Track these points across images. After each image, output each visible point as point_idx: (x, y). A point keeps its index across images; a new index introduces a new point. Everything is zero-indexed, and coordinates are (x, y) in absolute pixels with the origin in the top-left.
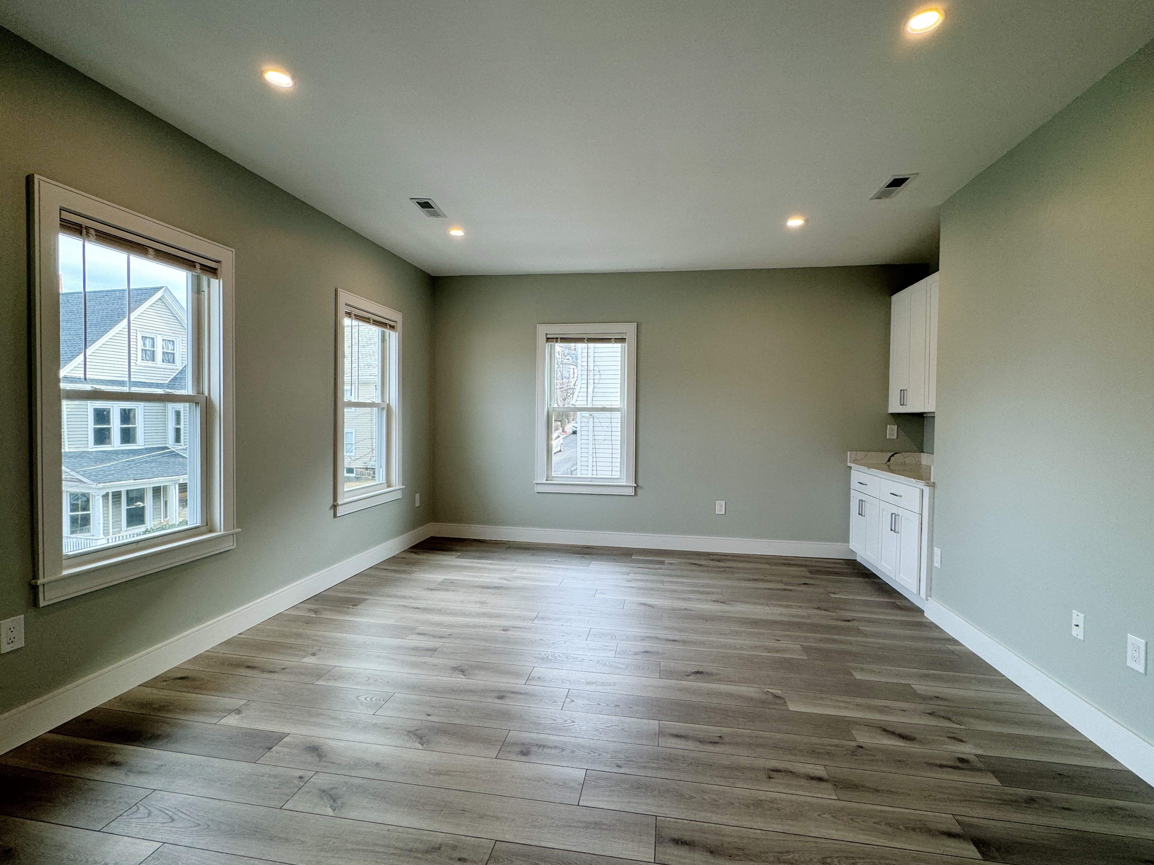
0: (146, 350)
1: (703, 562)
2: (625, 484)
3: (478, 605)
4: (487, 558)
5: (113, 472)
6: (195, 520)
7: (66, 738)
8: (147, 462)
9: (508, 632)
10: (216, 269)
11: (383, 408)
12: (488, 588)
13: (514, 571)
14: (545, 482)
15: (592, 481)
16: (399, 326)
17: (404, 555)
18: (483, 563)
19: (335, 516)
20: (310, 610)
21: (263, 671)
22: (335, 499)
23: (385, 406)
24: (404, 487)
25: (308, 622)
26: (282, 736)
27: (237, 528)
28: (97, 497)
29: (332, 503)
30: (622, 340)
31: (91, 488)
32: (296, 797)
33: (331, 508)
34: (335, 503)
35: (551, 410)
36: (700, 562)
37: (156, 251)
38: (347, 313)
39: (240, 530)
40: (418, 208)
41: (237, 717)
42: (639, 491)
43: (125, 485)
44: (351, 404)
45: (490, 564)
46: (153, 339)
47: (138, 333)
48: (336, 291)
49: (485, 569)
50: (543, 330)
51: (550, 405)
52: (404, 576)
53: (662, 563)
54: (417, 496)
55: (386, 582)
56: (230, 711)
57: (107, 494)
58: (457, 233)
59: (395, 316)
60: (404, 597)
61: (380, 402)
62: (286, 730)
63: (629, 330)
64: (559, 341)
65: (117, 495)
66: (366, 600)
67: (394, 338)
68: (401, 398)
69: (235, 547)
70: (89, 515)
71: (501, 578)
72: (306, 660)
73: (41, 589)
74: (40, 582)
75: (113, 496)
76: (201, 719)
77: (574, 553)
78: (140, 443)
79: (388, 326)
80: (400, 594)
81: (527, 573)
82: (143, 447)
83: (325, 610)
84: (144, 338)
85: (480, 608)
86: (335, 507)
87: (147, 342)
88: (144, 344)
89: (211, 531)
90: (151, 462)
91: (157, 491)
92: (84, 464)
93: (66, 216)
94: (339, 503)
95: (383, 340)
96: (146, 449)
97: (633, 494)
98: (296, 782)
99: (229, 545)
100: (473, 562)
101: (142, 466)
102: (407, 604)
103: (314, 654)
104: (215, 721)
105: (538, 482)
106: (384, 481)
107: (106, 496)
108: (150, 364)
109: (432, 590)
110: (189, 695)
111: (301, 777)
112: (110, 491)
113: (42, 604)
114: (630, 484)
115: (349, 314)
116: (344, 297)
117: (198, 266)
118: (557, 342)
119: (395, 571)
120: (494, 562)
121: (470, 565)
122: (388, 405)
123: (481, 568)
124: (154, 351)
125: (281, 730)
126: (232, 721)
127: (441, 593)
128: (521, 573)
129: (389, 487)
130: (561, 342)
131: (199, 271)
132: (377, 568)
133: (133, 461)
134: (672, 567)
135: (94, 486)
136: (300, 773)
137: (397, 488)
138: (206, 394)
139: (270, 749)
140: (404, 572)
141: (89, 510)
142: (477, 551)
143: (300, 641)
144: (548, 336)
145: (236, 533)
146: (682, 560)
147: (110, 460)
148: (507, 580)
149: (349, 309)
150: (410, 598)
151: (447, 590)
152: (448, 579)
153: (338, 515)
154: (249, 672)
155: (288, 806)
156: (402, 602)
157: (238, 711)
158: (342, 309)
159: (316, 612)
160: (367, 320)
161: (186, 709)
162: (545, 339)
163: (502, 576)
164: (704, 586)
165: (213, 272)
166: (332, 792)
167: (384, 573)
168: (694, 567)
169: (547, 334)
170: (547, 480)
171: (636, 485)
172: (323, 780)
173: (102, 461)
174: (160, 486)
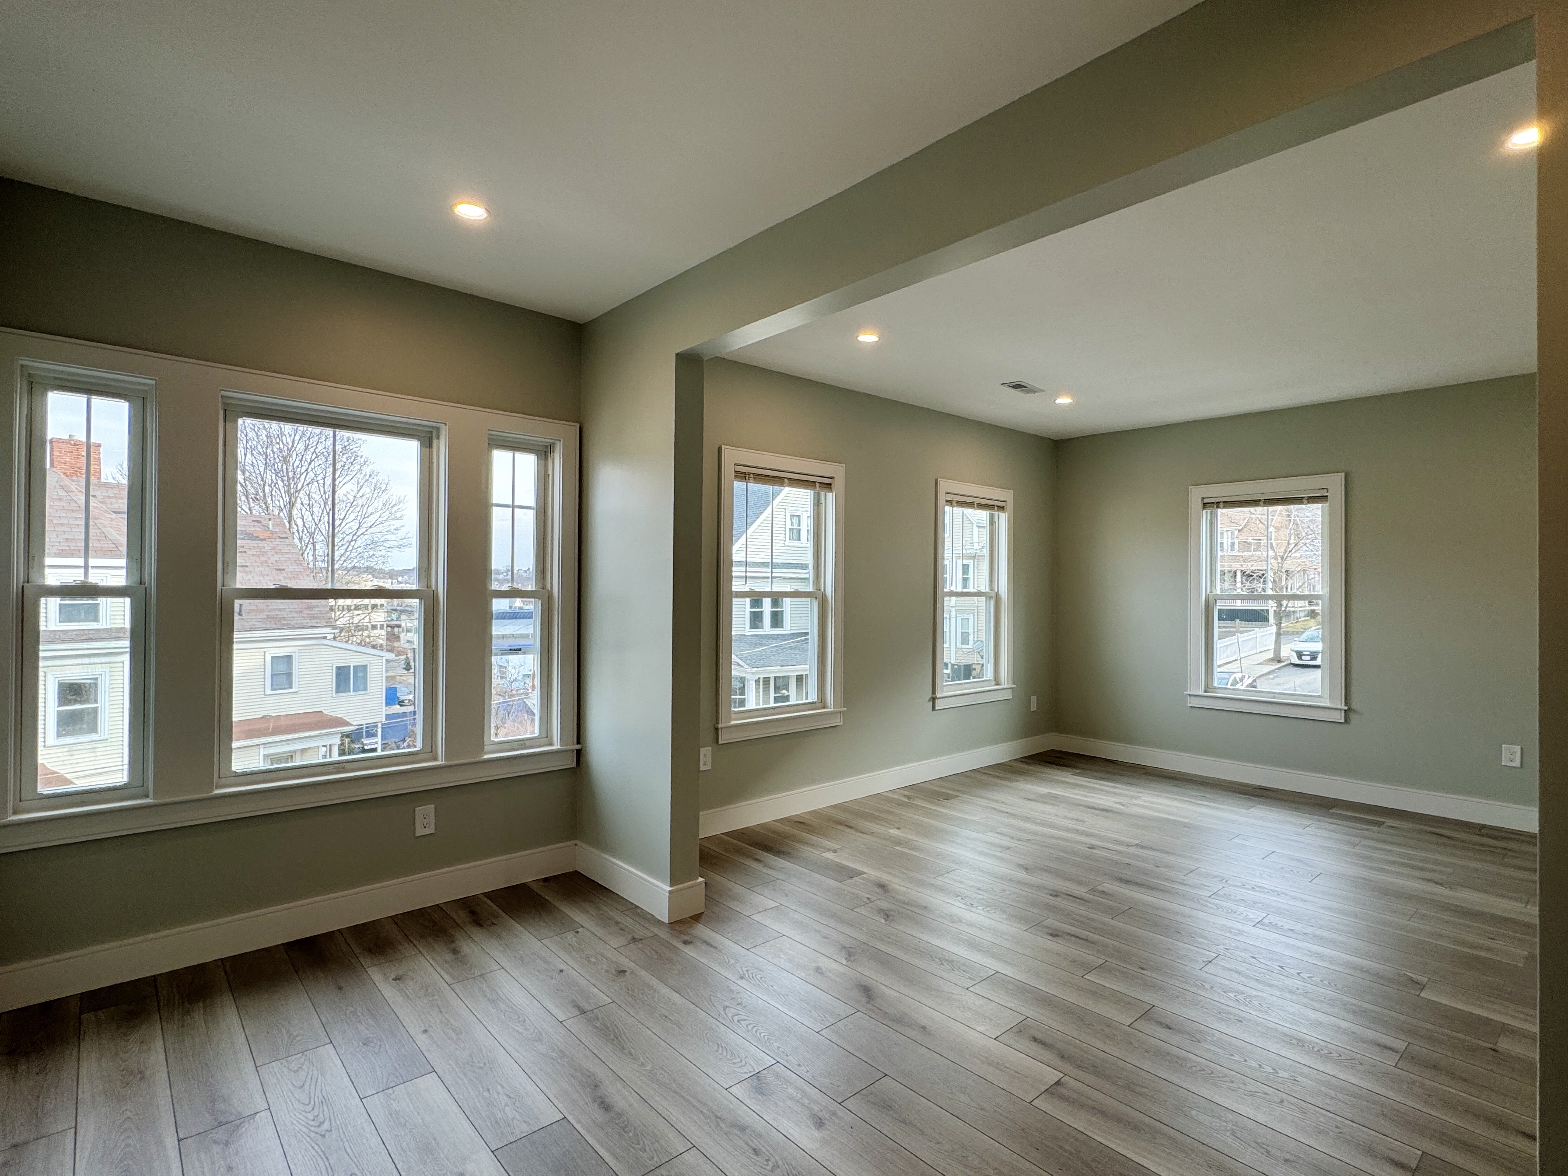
0: (793, 529)
1: (1455, 835)
2: (1328, 705)
3: (1074, 822)
4: (1113, 781)
5: (764, 657)
6: (813, 697)
7: (731, 839)
8: (791, 648)
9: (1095, 851)
10: (830, 484)
11: (992, 597)
12: (1095, 809)
13: (1139, 797)
14: (1201, 693)
15: (1274, 697)
16: (1010, 506)
17: (1011, 764)
18: (1103, 785)
19: (934, 709)
20: (905, 796)
21: (857, 831)
22: (934, 692)
23: (993, 595)
24: (1015, 686)
25: (900, 804)
26: (862, 873)
27: (844, 707)
28: (751, 682)
29: (931, 696)
30: (1323, 498)
31: (746, 672)
32: (862, 907)
33: (929, 701)
34: (934, 696)
35: (1211, 599)
36: (1443, 832)
37: (790, 479)
38: (947, 501)
39: (845, 709)
40: (1013, 391)
41: (833, 854)
42: (1353, 716)
43: (774, 671)
44: (952, 594)
45: (1111, 787)
46: (799, 517)
47: (787, 511)
48: (936, 481)
49: (1103, 790)
50: (1197, 494)
51: (1211, 592)
52: (1004, 782)
53: (1379, 824)
54: (1034, 698)
55: (984, 785)
56: (829, 850)
57: (759, 678)
58: (1064, 400)
59: (1006, 495)
60: (997, 801)
61: (987, 590)
62: (865, 870)
63: (1335, 483)
64: (1221, 505)
65: (767, 681)
66: (958, 796)
67: (1003, 520)
68: (1011, 586)
69: (842, 723)
70: (744, 699)
71: (1116, 803)
72: (891, 831)
73: (720, 731)
74: (720, 726)
75: (763, 681)
76: (809, 849)
77: (1240, 793)
78: (787, 628)
79: (996, 508)
80: (993, 798)
81: (1152, 803)
82: (789, 632)
83: (918, 798)
84: (792, 516)
85: (1076, 825)
86: (933, 699)
87: (795, 520)
88: (792, 523)
89: (824, 708)
90: (795, 649)
91: (799, 678)
92: (742, 648)
93: (738, 468)
94: (938, 696)
95: (992, 522)
96: (792, 634)
97: (1343, 721)
98: (865, 900)
99: (837, 721)
100: (1090, 782)
101: (787, 652)
102: (997, 807)
103: (899, 828)
104: (819, 853)
105: (1191, 693)
106: (992, 678)
107: (758, 681)
108: (796, 543)
109: (1029, 799)
110: (804, 834)
111: (868, 898)
112: (762, 676)
113: (720, 742)
114: (1339, 707)
115: (950, 502)
116: (945, 486)
117: (818, 485)
118: (1218, 507)
119: (999, 777)
120: (1118, 786)
121: (1085, 783)
122: (997, 594)
123: (1094, 788)
124: (800, 529)
125: (862, 869)
126: (829, 855)
127: (1038, 804)
128: (1146, 801)
129: (997, 684)
130: (1224, 507)
131: (818, 488)
132: (979, 771)
133: (780, 646)
134: (1391, 831)
135: (749, 670)
136: (869, 896)
137: (1006, 686)
138: (823, 590)
139: (852, 878)
140: (1007, 779)
141: (744, 695)
142: (1102, 771)
143: (891, 817)
144: (1206, 501)
145: (843, 712)
146: (1417, 826)
147: (762, 645)
148: (1123, 805)
149: (949, 497)
150: (1002, 802)
151: (1044, 803)
152: (1051, 793)
153: (937, 708)
154: (848, 830)
155: (855, 910)
156: (993, 805)
157: (835, 851)
158: (942, 498)
159: (909, 798)
160: (970, 505)
161: (801, 841)
162: (1200, 505)
163: (1115, 800)
164: (1426, 860)
165: (828, 486)
166: (887, 912)
167: (984, 777)
168: (1434, 838)
169: (1203, 498)
170: (1205, 692)
171: (1346, 708)
172: (884, 905)
173: (756, 645)
174: (802, 675)
